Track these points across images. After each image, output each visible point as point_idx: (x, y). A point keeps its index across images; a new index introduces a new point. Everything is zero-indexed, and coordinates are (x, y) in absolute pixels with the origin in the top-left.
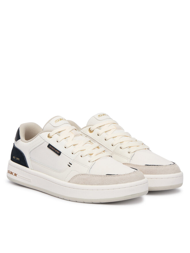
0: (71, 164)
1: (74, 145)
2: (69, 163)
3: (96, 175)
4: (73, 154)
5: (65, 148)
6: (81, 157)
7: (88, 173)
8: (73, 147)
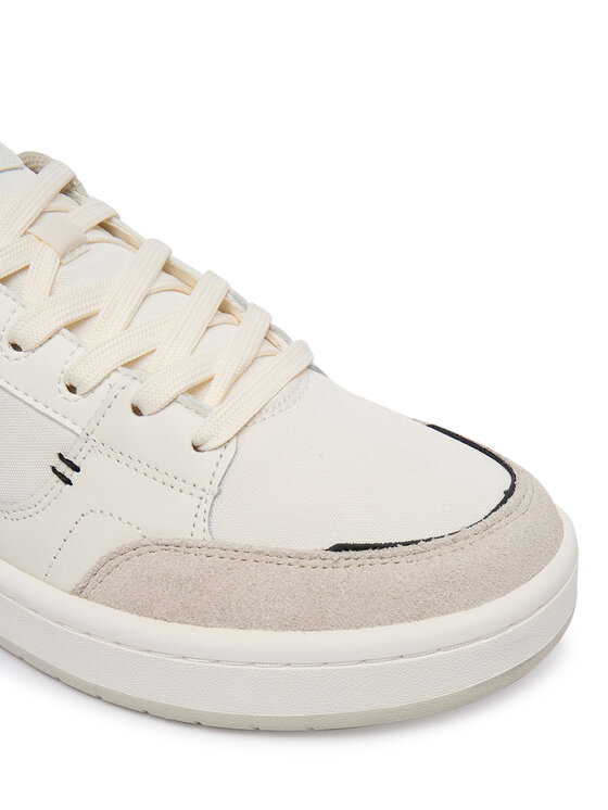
0: (77, 469)
1: (72, 326)
2: (60, 456)
3: (259, 553)
4: (72, 389)
5: (16, 347)
6: (137, 411)
7: (200, 536)
8: (63, 341)
